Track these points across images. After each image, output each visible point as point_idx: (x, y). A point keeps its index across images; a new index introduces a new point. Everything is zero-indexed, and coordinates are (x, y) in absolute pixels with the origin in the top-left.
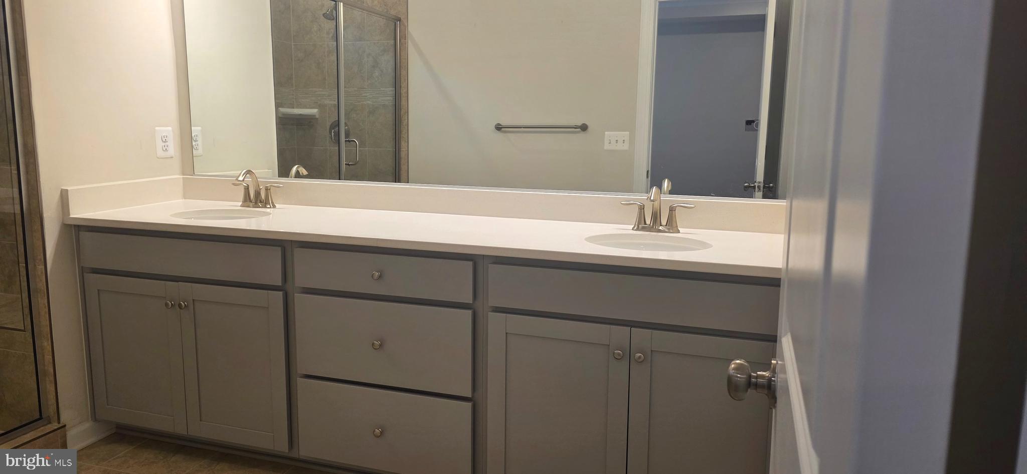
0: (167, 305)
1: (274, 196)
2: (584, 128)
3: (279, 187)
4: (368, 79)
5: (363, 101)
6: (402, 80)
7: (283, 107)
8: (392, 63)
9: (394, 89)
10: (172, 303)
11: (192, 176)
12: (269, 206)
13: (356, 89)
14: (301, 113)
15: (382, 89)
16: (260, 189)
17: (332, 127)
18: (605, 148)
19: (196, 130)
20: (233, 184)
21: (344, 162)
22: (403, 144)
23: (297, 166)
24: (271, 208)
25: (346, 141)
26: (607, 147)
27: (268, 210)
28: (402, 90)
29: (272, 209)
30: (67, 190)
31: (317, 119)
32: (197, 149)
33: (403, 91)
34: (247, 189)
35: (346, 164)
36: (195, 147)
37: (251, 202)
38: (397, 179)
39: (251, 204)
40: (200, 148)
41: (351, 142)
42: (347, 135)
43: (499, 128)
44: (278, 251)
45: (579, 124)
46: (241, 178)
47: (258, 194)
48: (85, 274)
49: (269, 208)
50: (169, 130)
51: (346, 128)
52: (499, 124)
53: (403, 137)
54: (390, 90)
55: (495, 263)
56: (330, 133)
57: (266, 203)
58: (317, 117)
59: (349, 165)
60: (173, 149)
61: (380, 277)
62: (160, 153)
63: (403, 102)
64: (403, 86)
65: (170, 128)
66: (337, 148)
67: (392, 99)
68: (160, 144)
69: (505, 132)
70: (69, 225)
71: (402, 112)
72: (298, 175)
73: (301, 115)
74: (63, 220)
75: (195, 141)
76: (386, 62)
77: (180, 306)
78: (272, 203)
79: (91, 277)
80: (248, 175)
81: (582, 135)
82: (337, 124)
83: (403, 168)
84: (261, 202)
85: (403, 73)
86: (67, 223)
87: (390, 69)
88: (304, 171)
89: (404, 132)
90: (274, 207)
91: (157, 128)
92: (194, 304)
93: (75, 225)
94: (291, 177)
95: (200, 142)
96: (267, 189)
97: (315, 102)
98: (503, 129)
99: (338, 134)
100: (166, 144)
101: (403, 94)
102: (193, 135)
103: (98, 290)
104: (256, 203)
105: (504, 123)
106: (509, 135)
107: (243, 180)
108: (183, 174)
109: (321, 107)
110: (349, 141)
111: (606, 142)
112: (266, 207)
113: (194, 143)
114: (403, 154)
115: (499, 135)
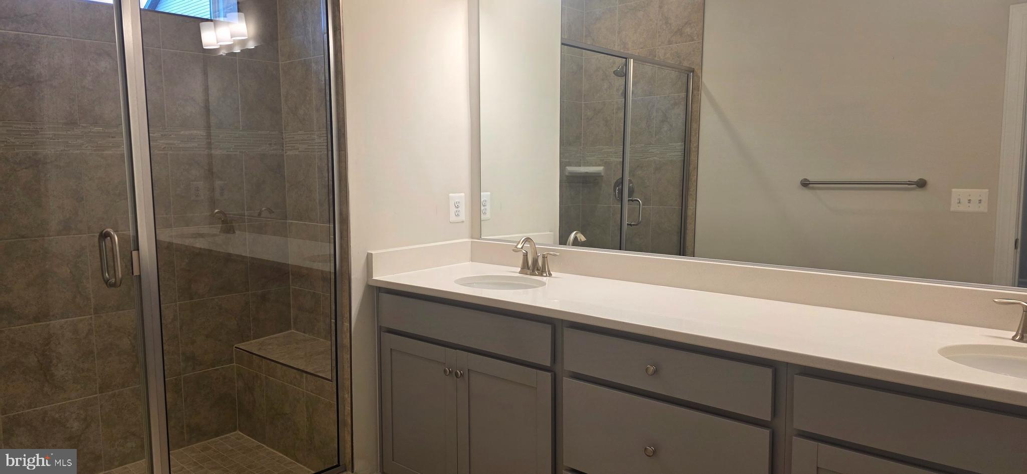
0: (445, 371)
1: (551, 265)
2: (922, 184)
3: (555, 255)
4: (655, 135)
5: (650, 157)
6: (693, 134)
7: (570, 165)
8: (683, 116)
9: (683, 143)
10: (450, 371)
11: (479, 239)
12: (545, 275)
13: (643, 145)
14: (586, 171)
15: (670, 144)
16: (538, 256)
17: (616, 185)
18: (952, 209)
19: (485, 195)
20: (513, 250)
21: (626, 222)
22: (691, 202)
23: (575, 232)
24: (546, 276)
25: (629, 200)
26: (954, 207)
27: (545, 278)
28: (691, 144)
29: (548, 278)
30: (372, 254)
31: (603, 176)
32: (485, 213)
33: (693, 146)
34: (526, 255)
35: (628, 224)
36: (484, 212)
37: (529, 269)
38: (682, 250)
39: (529, 272)
40: (488, 212)
41: (634, 202)
42: (631, 192)
43: (805, 184)
44: (548, 330)
45: (915, 178)
46: (520, 246)
47: (535, 261)
48: (382, 333)
49: (545, 276)
50: (461, 197)
51: (631, 185)
52: (806, 180)
53: (691, 194)
54: (679, 145)
55: (800, 374)
56: (615, 191)
57: (542, 271)
58: (603, 174)
59: (631, 225)
60: (464, 214)
61: (656, 372)
62: (453, 218)
63: (693, 158)
64: (692, 139)
65: (463, 194)
66: (620, 206)
67: (680, 154)
68: (453, 210)
69: (813, 188)
70: (371, 286)
71: (691, 168)
72: (576, 243)
73: (587, 173)
74: (367, 283)
75: (484, 206)
76: (677, 116)
77: (456, 374)
78: (549, 271)
79: (387, 336)
80: (527, 242)
81: (918, 193)
82: (621, 182)
83: (690, 227)
84: (538, 270)
85: (694, 126)
86: (370, 284)
87: (680, 122)
88: (582, 238)
89: (692, 189)
90: (550, 275)
91: (451, 195)
92: (469, 372)
93: (376, 287)
94: (569, 245)
95: (488, 207)
96: (544, 257)
97: (601, 160)
98: (811, 185)
99: (621, 192)
100: (458, 209)
101: (693, 149)
102: (482, 200)
103: (391, 349)
104: (533, 271)
105: (811, 178)
106: (818, 192)
107: (522, 248)
108: (472, 238)
109: (607, 164)
110: (632, 200)
111: (954, 201)
112: (542, 275)
113: (482, 208)
114: (690, 213)
115: (807, 193)
